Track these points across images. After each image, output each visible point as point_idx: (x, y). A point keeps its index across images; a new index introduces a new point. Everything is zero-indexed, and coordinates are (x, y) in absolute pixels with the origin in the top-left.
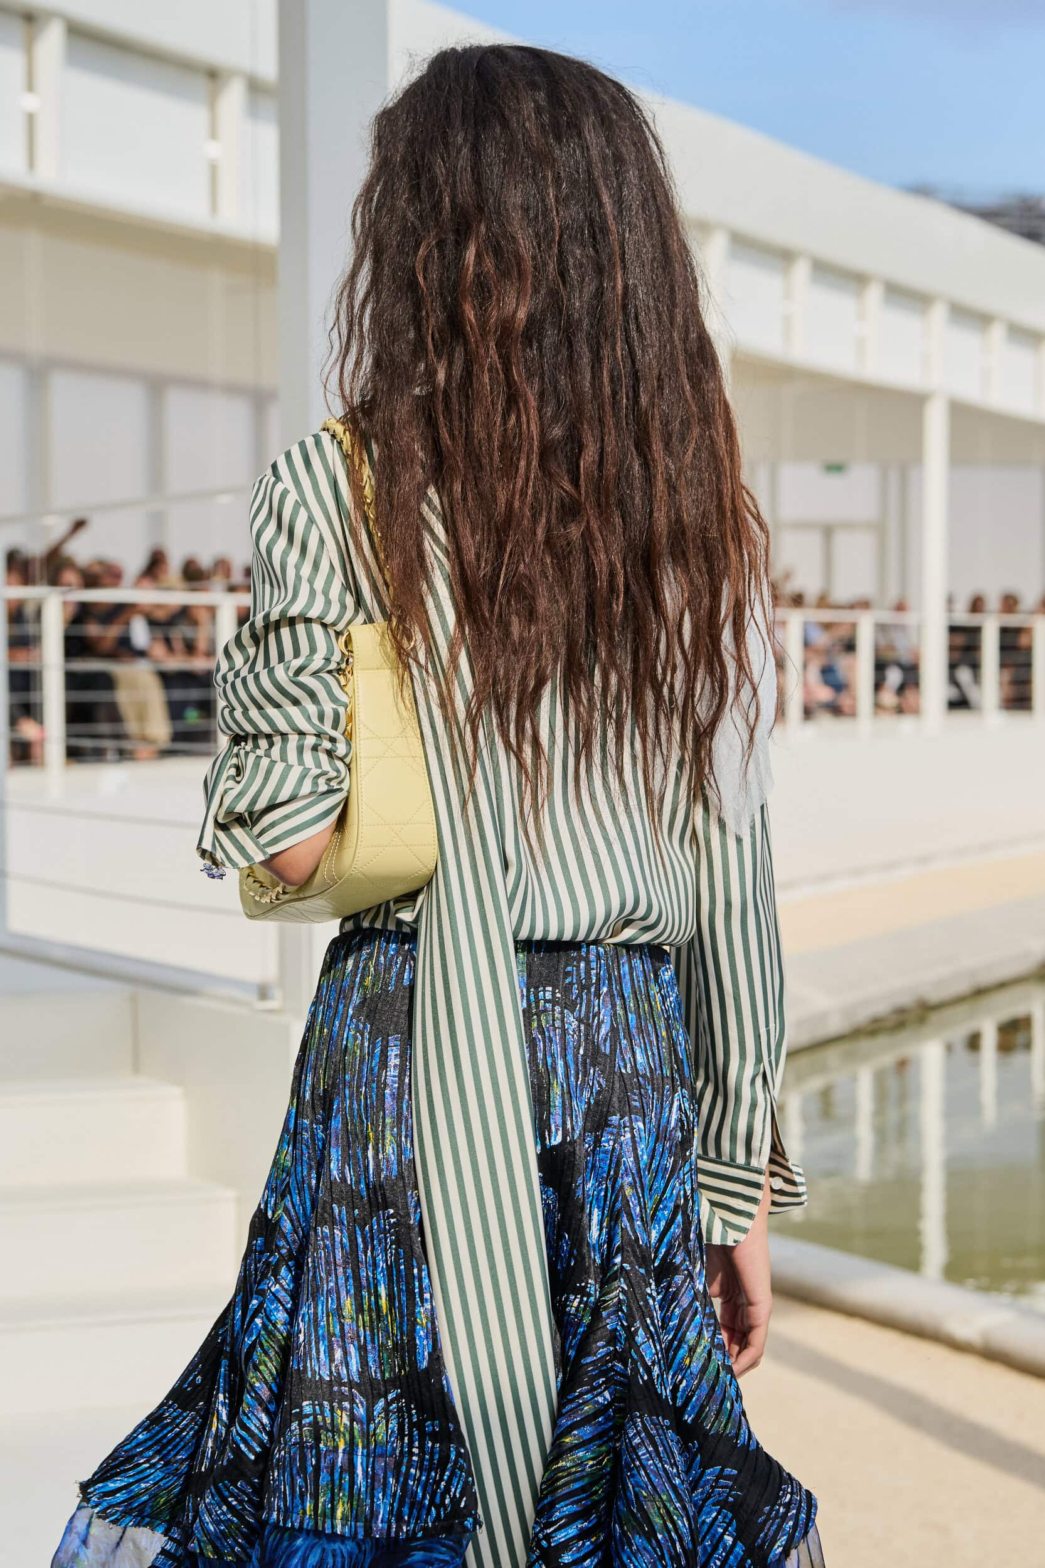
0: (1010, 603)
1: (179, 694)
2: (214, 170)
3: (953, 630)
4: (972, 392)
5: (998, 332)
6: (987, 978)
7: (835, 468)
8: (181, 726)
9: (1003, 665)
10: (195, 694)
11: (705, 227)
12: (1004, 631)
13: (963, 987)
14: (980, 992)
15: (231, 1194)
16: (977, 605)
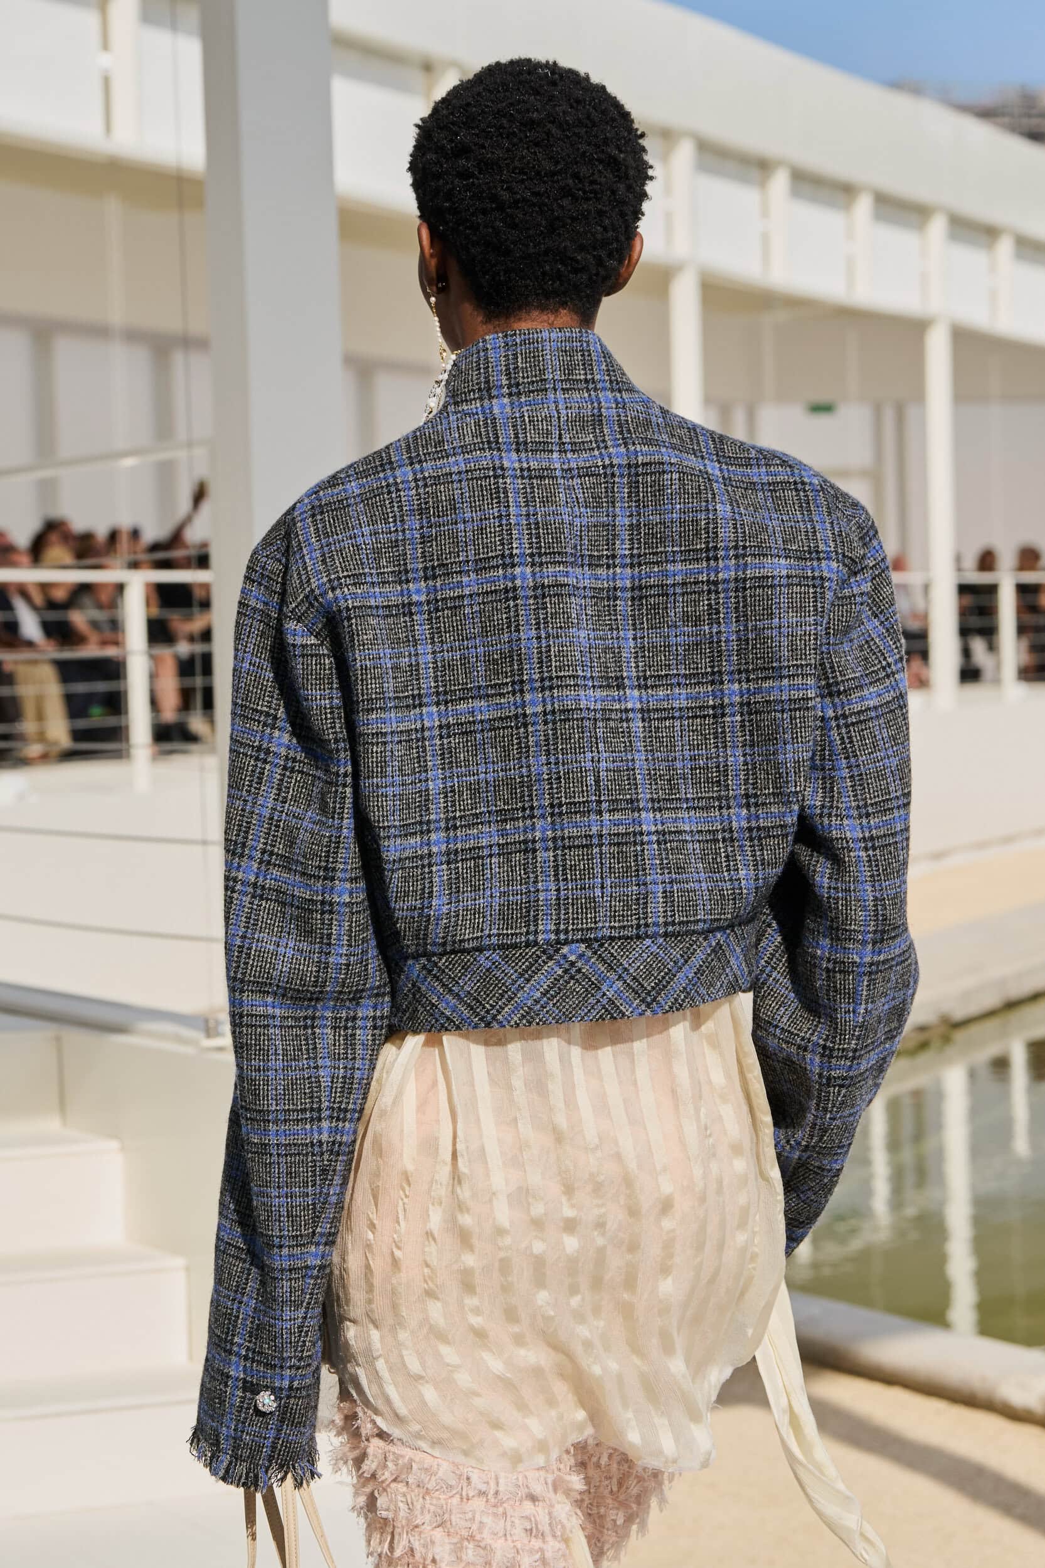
0: (1028, 558)
1: (81, 688)
2: (107, 82)
3: (964, 589)
4: (978, 317)
5: (1005, 247)
6: (1018, 990)
7: (821, 408)
8: (82, 724)
9: (1022, 630)
10: (101, 686)
11: (668, 135)
12: (1024, 590)
13: (991, 1000)
14: (1011, 1005)
15: (179, 1262)
16: (987, 561)
